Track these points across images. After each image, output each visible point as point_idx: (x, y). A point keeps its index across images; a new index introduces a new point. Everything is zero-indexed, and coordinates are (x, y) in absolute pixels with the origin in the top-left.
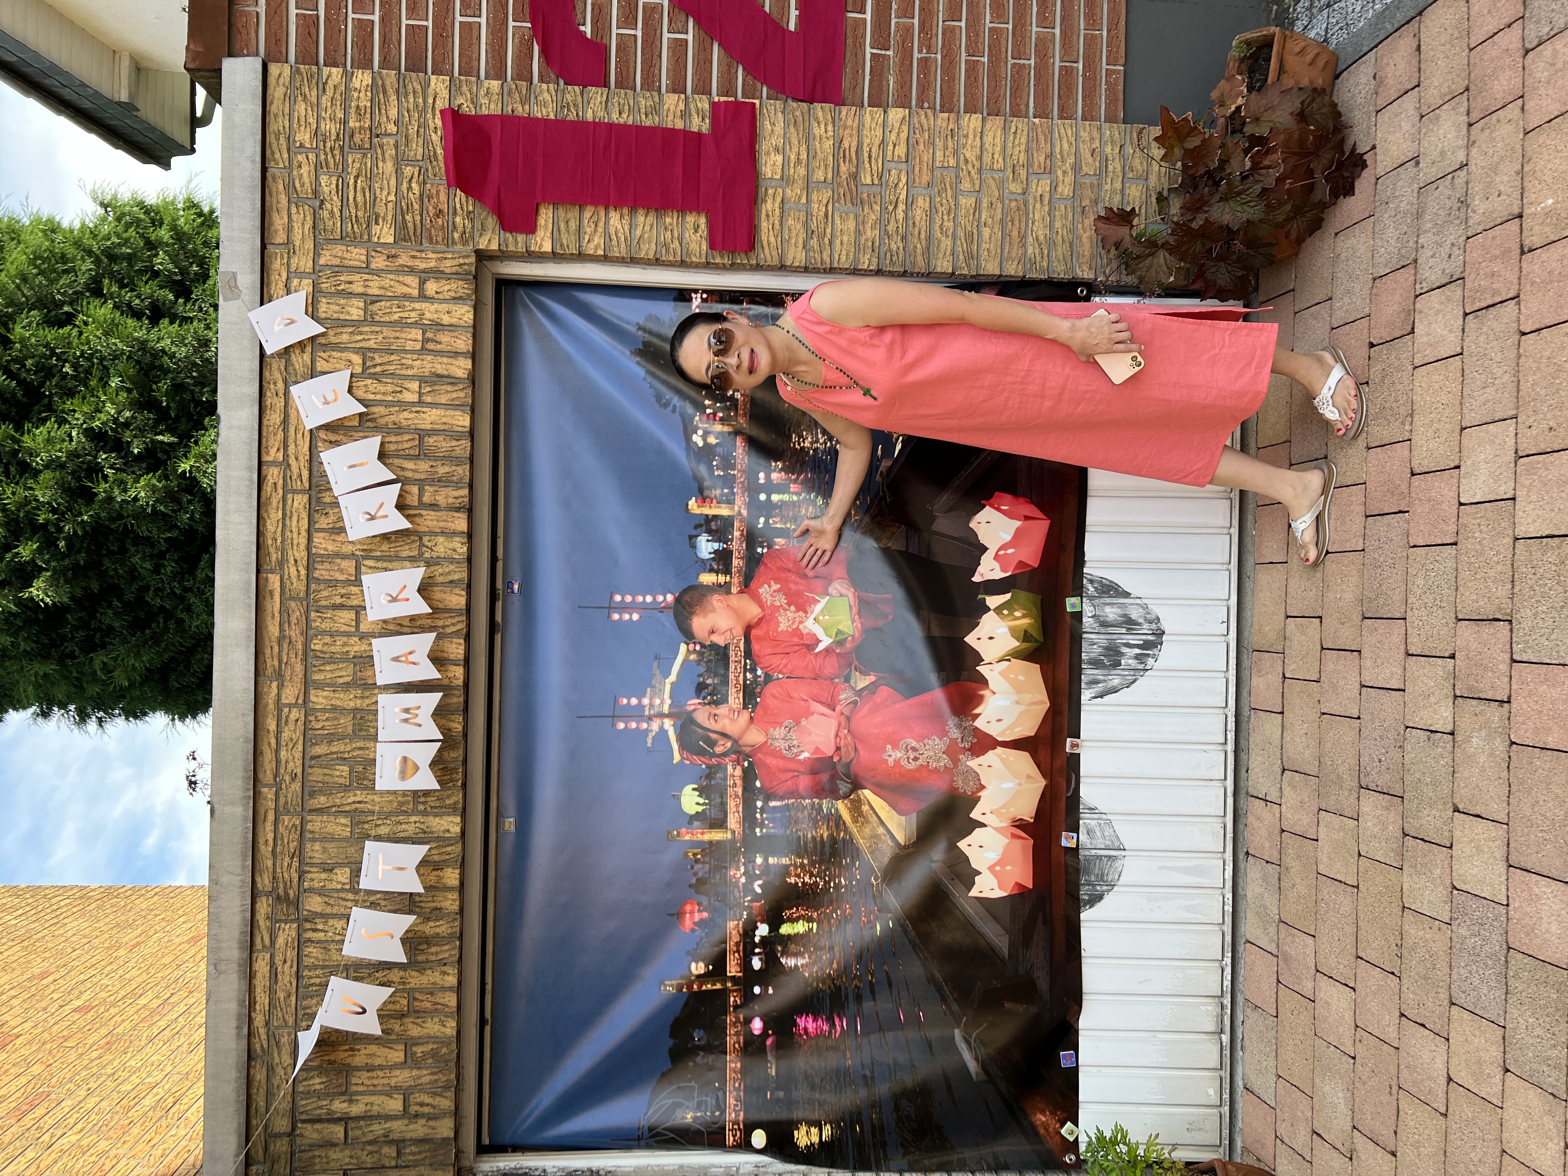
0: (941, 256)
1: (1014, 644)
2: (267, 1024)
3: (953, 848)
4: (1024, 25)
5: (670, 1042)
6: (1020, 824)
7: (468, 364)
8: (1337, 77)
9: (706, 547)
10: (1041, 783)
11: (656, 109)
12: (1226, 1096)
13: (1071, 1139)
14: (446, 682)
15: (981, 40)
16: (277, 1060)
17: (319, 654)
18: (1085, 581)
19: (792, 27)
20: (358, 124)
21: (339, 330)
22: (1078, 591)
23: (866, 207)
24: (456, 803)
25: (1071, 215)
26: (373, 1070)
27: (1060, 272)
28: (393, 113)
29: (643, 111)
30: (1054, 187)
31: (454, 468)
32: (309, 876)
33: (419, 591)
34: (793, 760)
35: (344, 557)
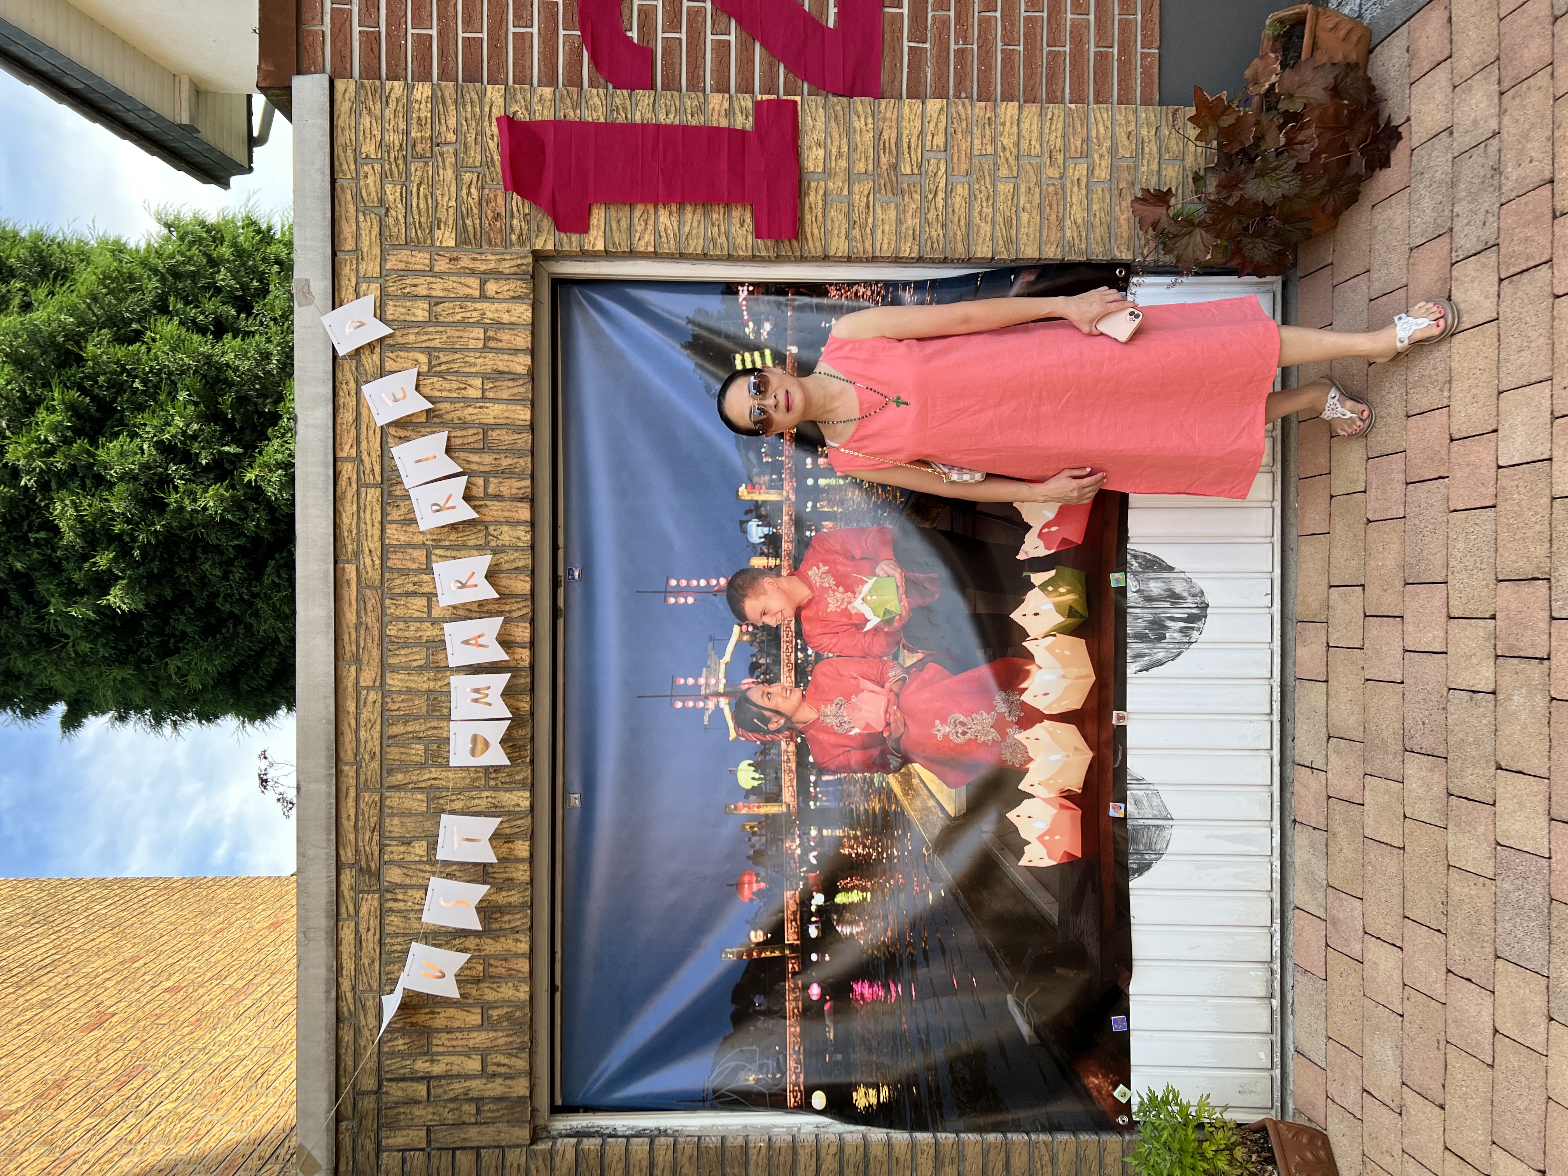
0: (980, 241)
1: (1059, 619)
2: (353, 988)
3: (1002, 819)
4: (1059, 13)
5: (732, 1008)
6: (1068, 795)
7: (528, 360)
8: (1371, 51)
9: (756, 532)
10: (1088, 755)
11: (701, 109)
12: (1277, 1059)
13: (1124, 1101)
14: (513, 664)
15: (1016, 29)
16: (363, 1022)
17: (394, 639)
18: (1129, 557)
19: (831, 24)
20: (419, 135)
21: (405, 331)
22: (1122, 566)
23: (906, 197)
24: (525, 778)
25: (1108, 197)
26: (452, 1032)
27: (1098, 254)
28: (452, 122)
29: (689, 111)
30: (1091, 171)
31: (516, 460)
32: (389, 849)
33: (486, 577)
34: (844, 735)
35: (415, 547)
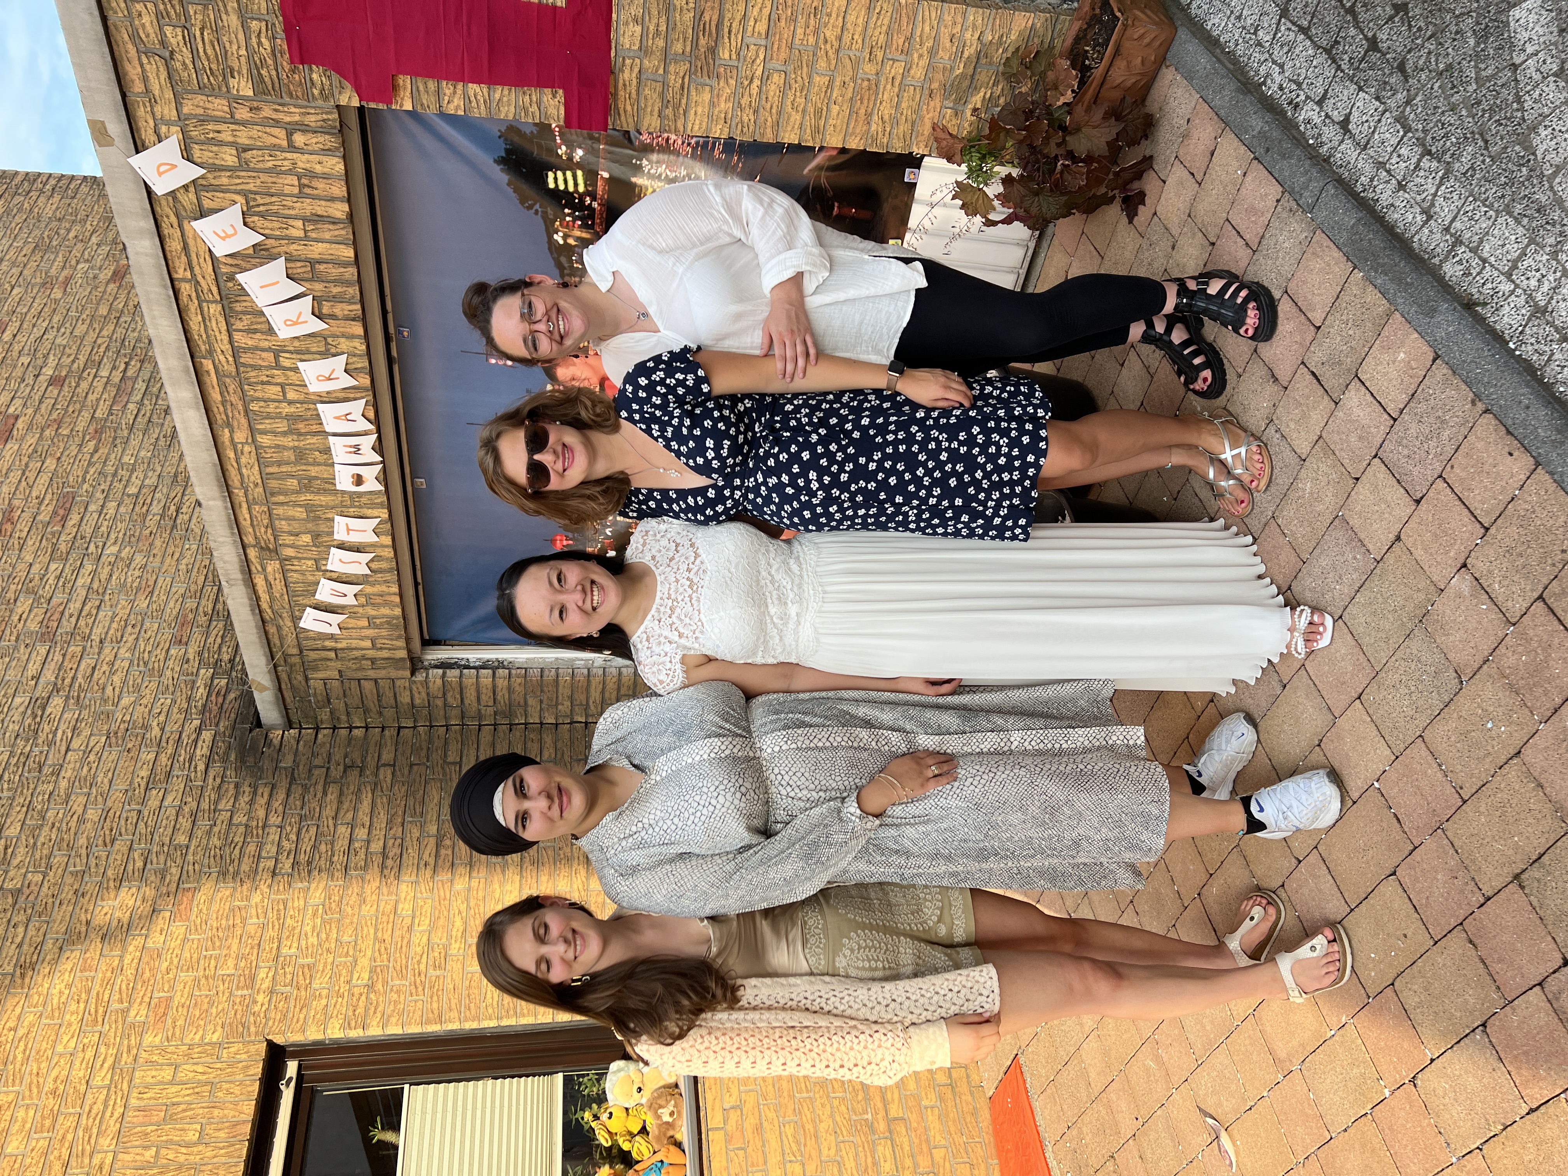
0: (789, 130)
2: (271, 607)
7: (346, 207)
16: (281, 623)
17: (257, 413)
21: (218, 174)
23: (722, 81)
24: (382, 502)
25: (918, 96)
26: (347, 629)
27: (898, 148)
30: (907, 70)
31: (345, 289)
32: (281, 538)
33: (345, 372)
35: (263, 350)
